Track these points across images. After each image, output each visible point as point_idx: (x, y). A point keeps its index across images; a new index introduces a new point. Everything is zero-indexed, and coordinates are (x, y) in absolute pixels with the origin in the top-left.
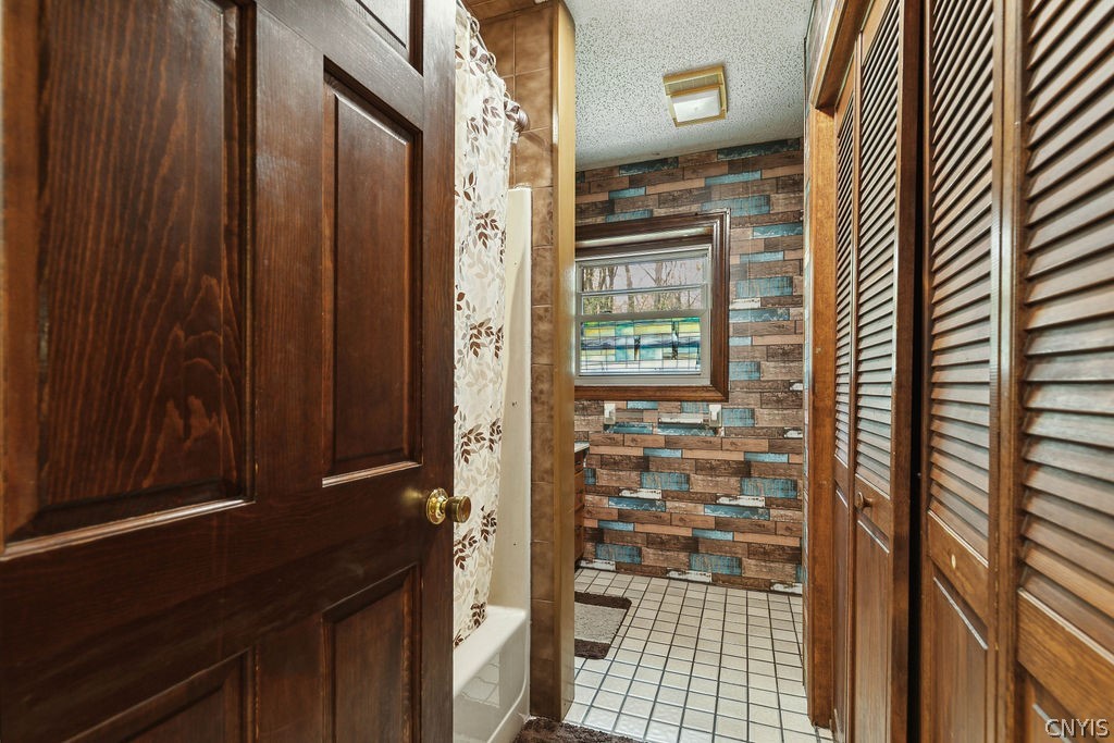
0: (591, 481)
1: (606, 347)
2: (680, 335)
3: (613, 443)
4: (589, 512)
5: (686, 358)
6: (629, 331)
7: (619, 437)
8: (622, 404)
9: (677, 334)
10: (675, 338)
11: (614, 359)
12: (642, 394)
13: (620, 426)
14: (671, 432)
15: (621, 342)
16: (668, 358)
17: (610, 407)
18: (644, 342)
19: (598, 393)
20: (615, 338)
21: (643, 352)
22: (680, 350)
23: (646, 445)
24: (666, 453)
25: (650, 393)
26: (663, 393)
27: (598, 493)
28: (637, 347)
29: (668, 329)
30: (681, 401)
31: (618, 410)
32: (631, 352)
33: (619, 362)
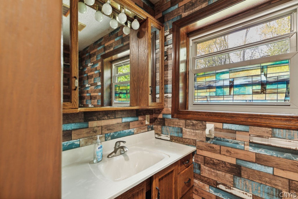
0: (197, 171)
1: (210, 87)
2: (268, 76)
3: (212, 150)
4: (196, 190)
5: (274, 93)
6: (226, 76)
7: (217, 147)
8: (219, 125)
9: (265, 75)
10: (264, 78)
11: (214, 94)
12: (234, 119)
13: (217, 140)
14: (262, 152)
15: (220, 83)
16: (257, 93)
17: (210, 126)
18: (236, 82)
19: (202, 116)
20: (215, 82)
21: (236, 89)
22: (268, 87)
23: (238, 157)
24: (257, 167)
25: (242, 119)
26: (254, 120)
27: (202, 181)
28: (231, 86)
29: (258, 72)
30: (272, 128)
31: (216, 128)
32: (227, 90)
33: (218, 96)
